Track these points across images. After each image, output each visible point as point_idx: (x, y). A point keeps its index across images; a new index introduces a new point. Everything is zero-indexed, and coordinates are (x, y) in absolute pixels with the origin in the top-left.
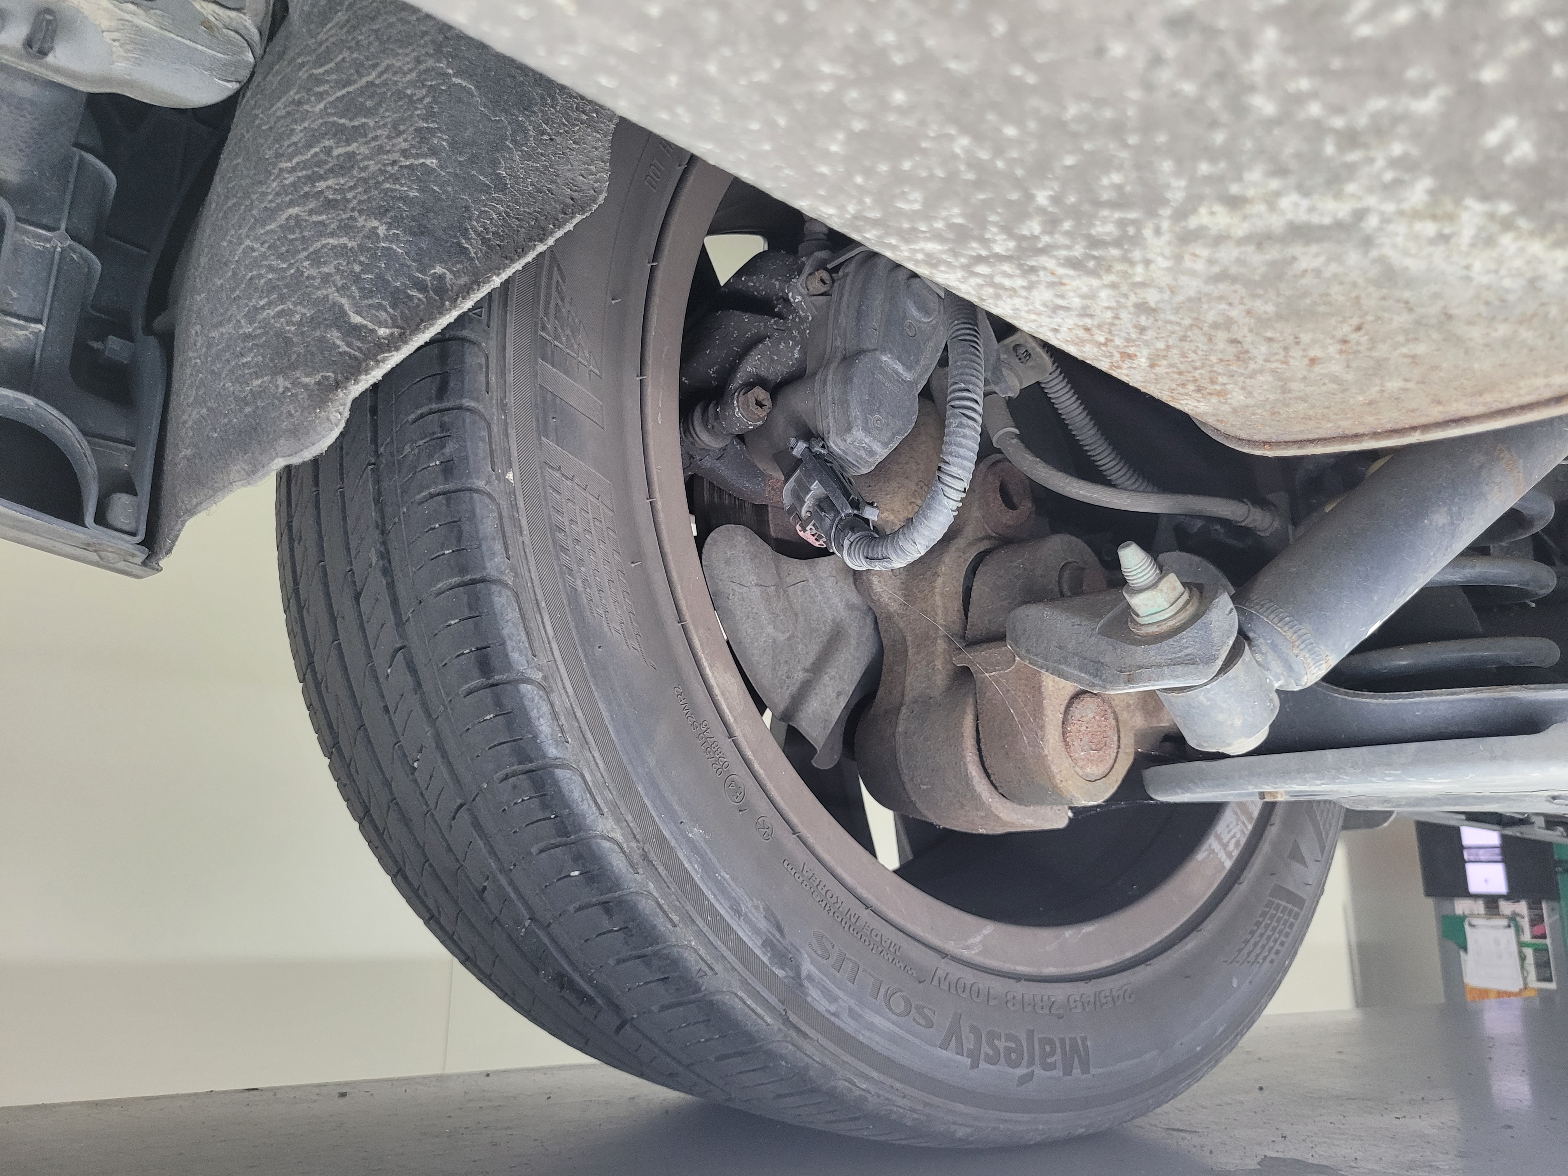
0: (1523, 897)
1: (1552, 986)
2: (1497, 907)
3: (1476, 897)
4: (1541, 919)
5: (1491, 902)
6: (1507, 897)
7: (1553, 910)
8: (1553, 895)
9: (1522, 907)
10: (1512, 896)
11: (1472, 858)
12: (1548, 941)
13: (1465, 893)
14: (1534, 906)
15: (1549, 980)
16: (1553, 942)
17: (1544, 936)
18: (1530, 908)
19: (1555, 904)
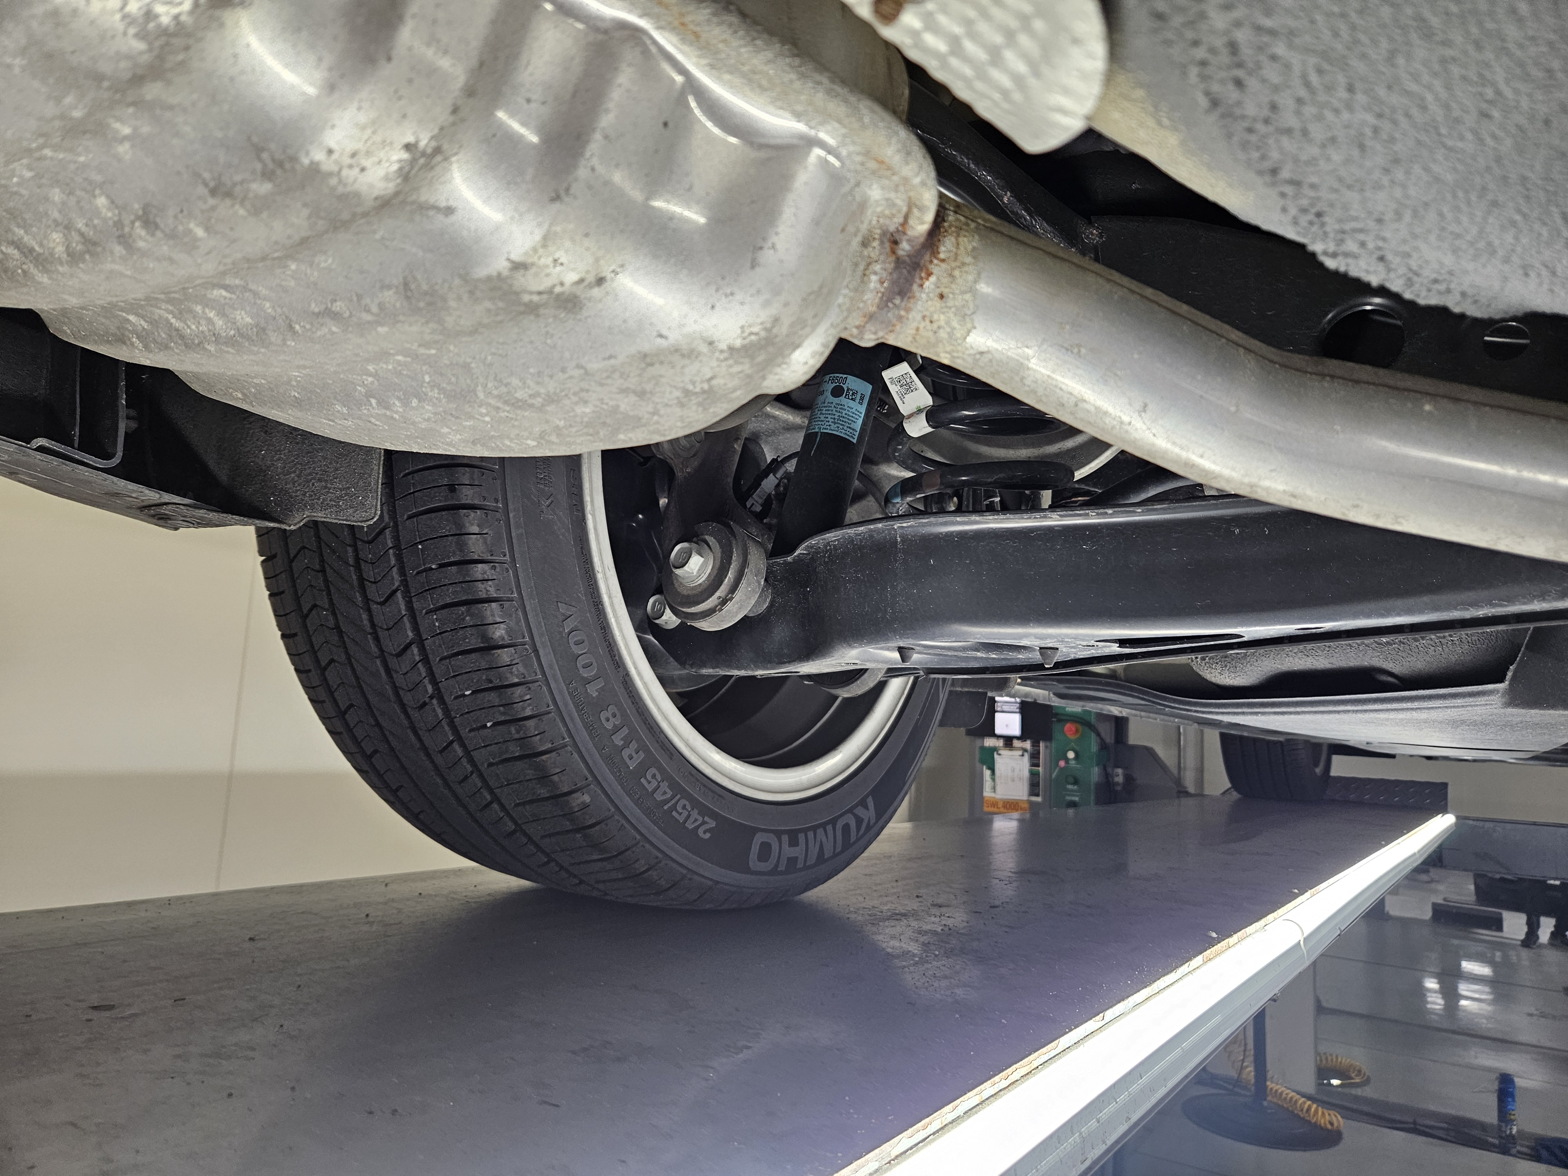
0: (1029, 738)
1: (1039, 799)
2: (1011, 744)
3: (999, 737)
4: (1039, 753)
5: (1008, 741)
6: (1018, 738)
7: (1046, 747)
8: (1048, 738)
9: (1028, 745)
10: (1022, 738)
11: (999, 709)
12: (1040, 769)
13: (992, 734)
14: (1035, 744)
15: (1037, 795)
16: (1045, 769)
17: (1038, 766)
18: (1033, 745)
19: (1048, 744)
